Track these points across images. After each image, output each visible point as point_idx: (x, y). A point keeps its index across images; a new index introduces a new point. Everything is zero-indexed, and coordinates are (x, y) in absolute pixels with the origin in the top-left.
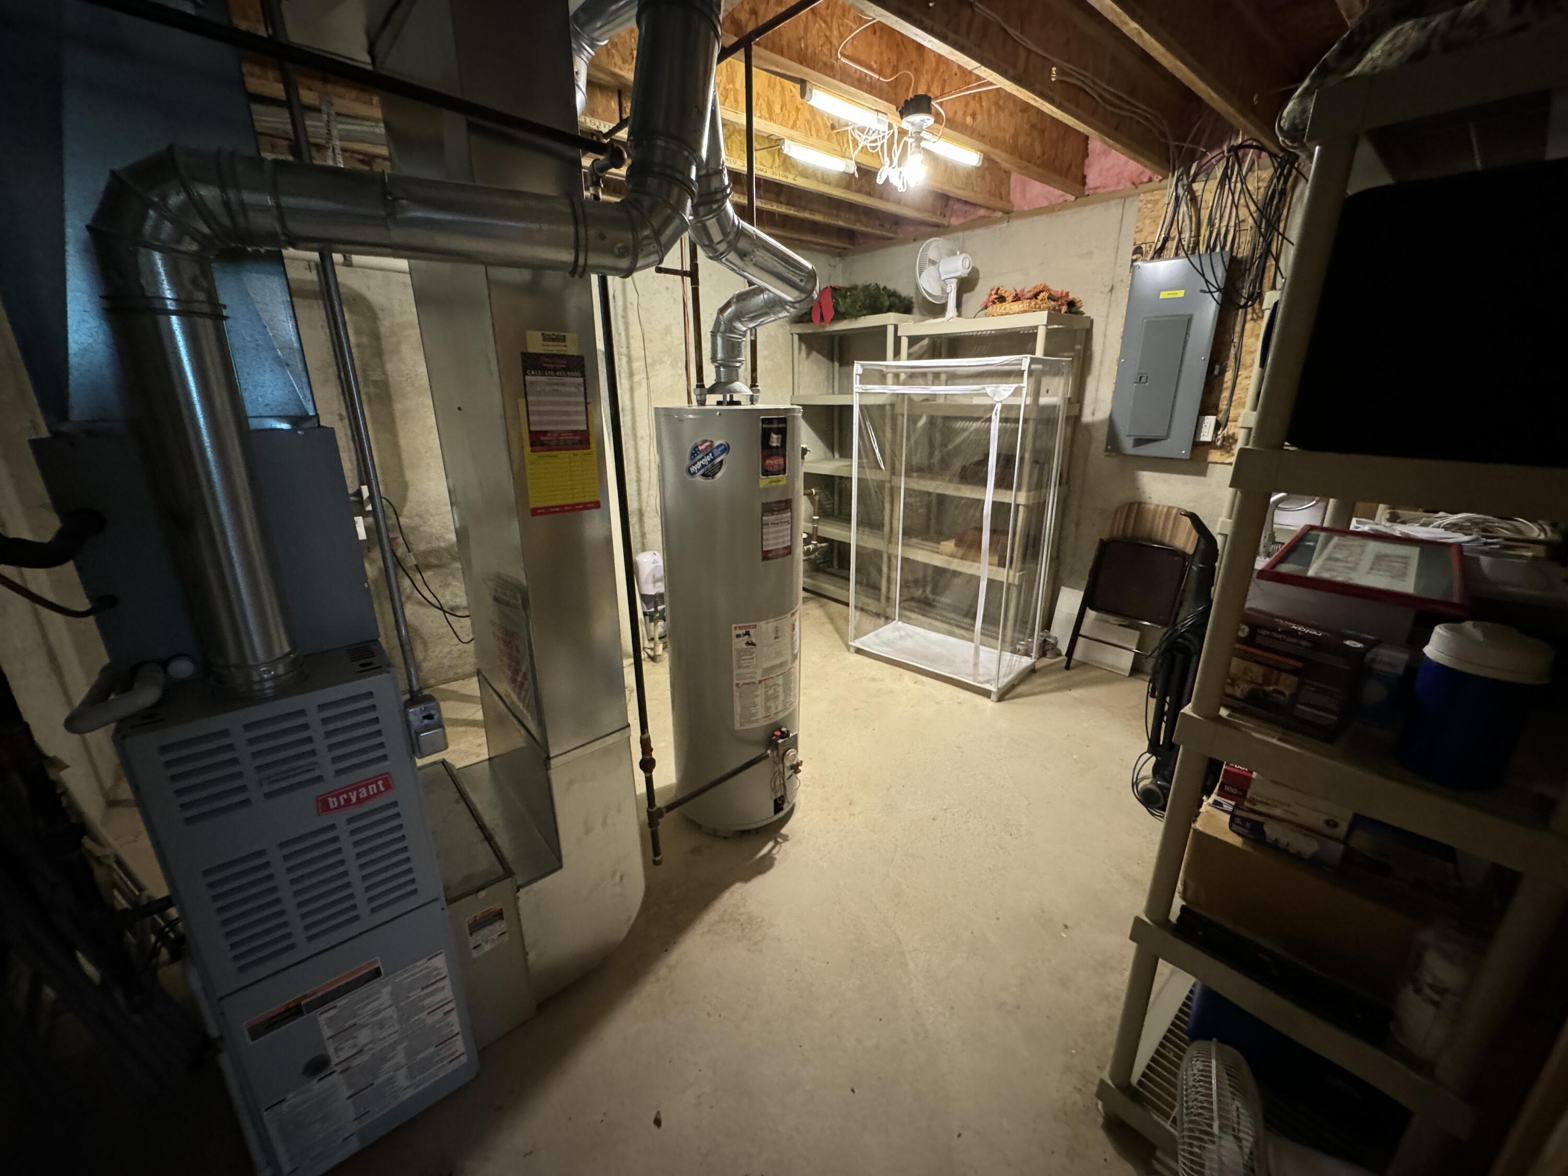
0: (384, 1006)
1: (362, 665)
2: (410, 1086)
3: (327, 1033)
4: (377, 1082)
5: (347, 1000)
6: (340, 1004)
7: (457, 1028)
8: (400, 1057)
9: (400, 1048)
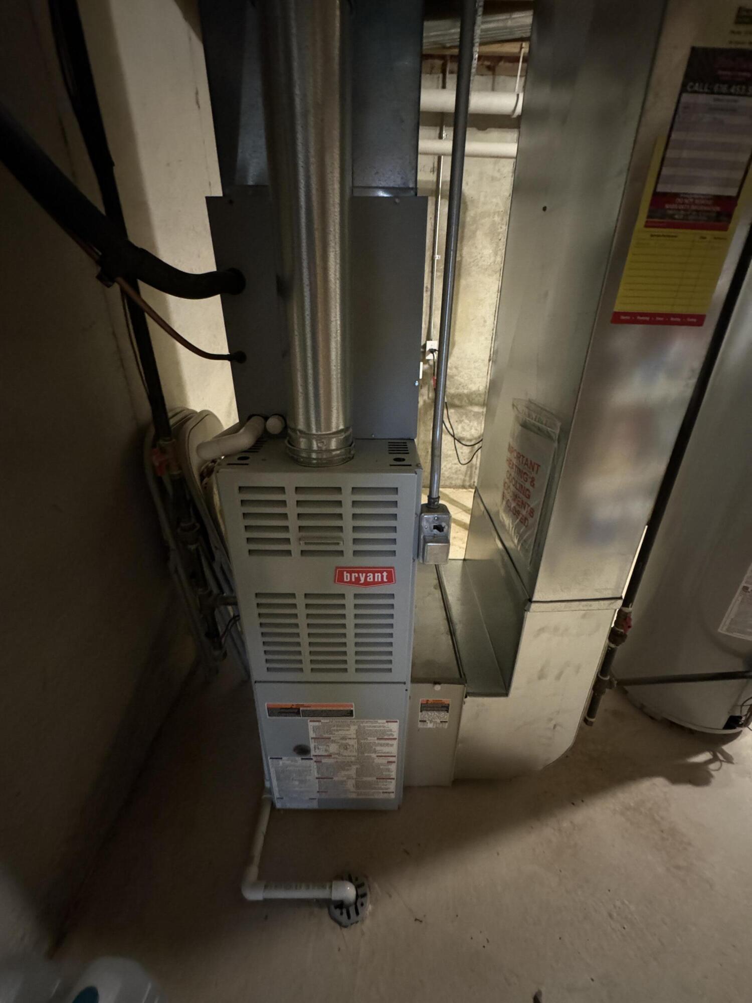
0: (349, 737)
1: (396, 460)
2: (355, 792)
3: (312, 734)
4: (336, 779)
5: (328, 721)
6: (322, 721)
7: (393, 774)
8: (353, 772)
9: (354, 767)
